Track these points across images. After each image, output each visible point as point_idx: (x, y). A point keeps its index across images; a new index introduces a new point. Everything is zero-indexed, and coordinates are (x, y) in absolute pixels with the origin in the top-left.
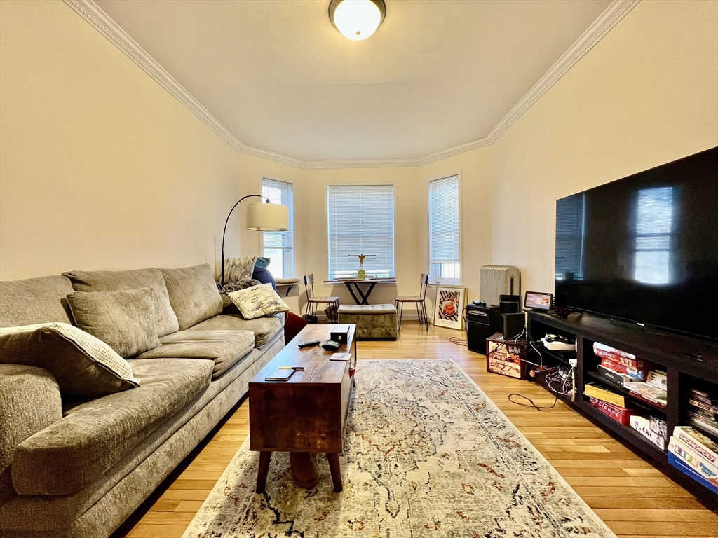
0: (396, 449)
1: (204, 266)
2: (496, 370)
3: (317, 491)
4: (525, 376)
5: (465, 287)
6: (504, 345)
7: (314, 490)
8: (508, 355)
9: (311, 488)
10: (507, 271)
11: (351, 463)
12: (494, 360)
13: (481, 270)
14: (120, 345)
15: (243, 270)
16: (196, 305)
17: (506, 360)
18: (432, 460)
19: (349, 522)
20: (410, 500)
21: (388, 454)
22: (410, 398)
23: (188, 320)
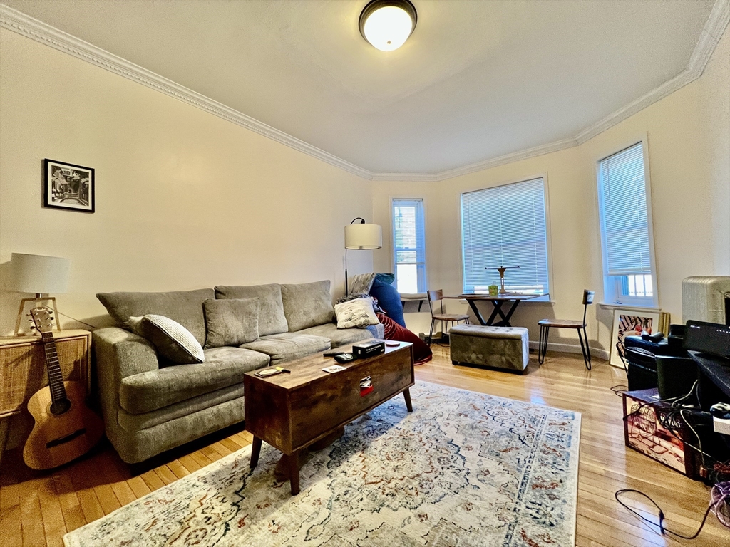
0: (379, 485)
1: (324, 282)
2: (641, 446)
3: (281, 486)
4: (692, 473)
5: (663, 311)
6: (652, 409)
7: (279, 484)
8: (659, 427)
9: (279, 481)
10: (714, 285)
11: (328, 478)
12: (637, 430)
13: (683, 284)
14: (225, 335)
15: (362, 285)
16: (305, 313)
17: (656, 434)
18: (404, 513)
19: (273, 521)
20: (336, 536)
21: (367, 486)
22: (458, 442)
23: (296, 325)
